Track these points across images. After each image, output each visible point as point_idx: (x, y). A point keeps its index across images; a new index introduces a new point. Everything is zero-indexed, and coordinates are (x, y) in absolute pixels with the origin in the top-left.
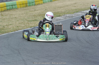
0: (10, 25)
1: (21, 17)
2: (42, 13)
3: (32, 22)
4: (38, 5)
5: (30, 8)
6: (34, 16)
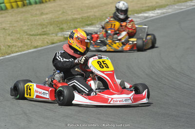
1: (15, 27)
2: (57, 20)
3: (38, 37)
5: (32, 10)
6: (41, 25)
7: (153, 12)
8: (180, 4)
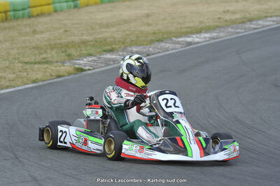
4: (38, 15)
6: (36, 48)
7: (198, 35)
8: (235, 25)
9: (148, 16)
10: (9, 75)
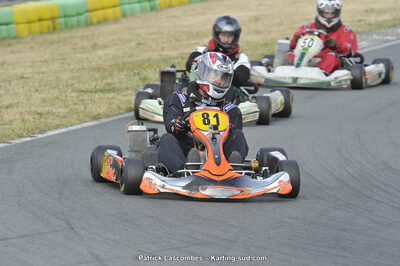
0: (7, 107)
1: (43, 73)
2: (129, 59)
3: (97, 96)
4: (99, 22)
5: (71, 37)
6: (98, 69)
8: (383, 30)
9: (257, 19)
10: (59, 109)
